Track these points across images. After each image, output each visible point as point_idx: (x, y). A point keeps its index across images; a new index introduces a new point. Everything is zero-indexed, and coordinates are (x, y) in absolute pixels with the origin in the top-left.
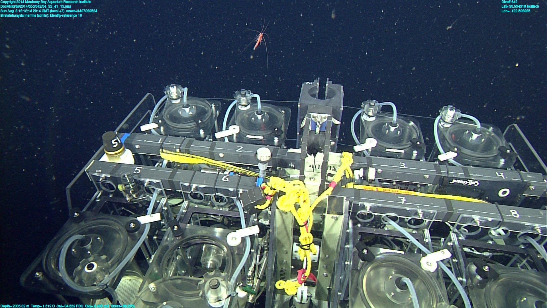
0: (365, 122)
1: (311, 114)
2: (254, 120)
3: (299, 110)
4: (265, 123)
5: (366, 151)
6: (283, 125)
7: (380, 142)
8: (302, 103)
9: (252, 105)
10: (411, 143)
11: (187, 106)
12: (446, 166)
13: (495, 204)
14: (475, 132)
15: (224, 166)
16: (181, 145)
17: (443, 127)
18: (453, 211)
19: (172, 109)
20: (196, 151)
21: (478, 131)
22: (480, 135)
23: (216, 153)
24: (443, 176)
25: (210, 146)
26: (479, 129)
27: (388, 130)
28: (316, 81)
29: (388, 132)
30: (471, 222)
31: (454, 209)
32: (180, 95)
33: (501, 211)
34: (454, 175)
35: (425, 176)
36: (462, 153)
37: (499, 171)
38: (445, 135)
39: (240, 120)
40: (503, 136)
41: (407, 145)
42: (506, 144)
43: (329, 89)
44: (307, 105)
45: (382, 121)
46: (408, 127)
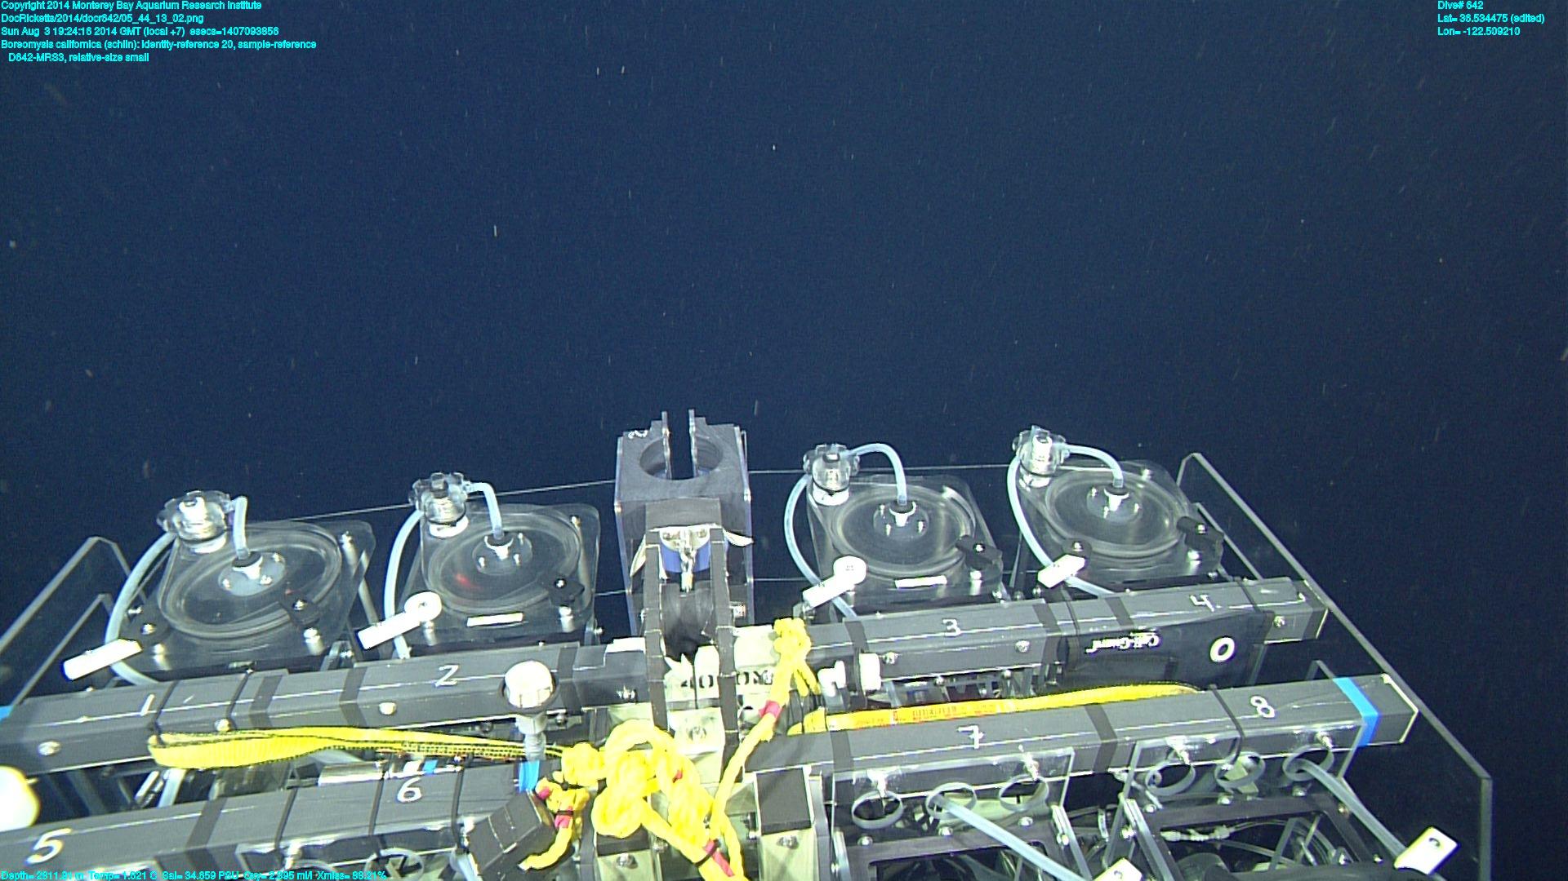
0: (821, 511)
1: (658, 533)
2: (486, 566)
3: (619, 521)
4: (521, 567)
5: (840, 598)
6: (582, 564)
7: (874, 565)
8: (625, 500)
9: (473, 515)
10: (961, 553)
11: (252, 558)
12: (1065, 603)
13: (1211, 690)
14: (1112, 490)
15: (403, 742)
16: (233, 705)
17: (1030, 487)
18: (1116, 737)
19: (195, 578)
20: (294, 711)
21: (1118, 487)
22: (1126, 496)
23: (368, 704)
24: (1066, 637)
25: (343, 684)
26: (1121, 480)
27: (890, 524)
28: (658, 422)
29: (892, 529)
30: (1166, 759)
31: (1116, 730)
32: (223, 522)
33: (1230, 709)
34: (1094, 627)
35: (1018, 644)
36: (1095, 553)
37: (1197, 592)
38: (1041, 511)
39: (439, 571)
40: (1177, 487)
41: (951, 558)
42: (1190, 507)
43: (701, 443)
44: (643, 504)
45: (869, 497)
46: (942, 505)
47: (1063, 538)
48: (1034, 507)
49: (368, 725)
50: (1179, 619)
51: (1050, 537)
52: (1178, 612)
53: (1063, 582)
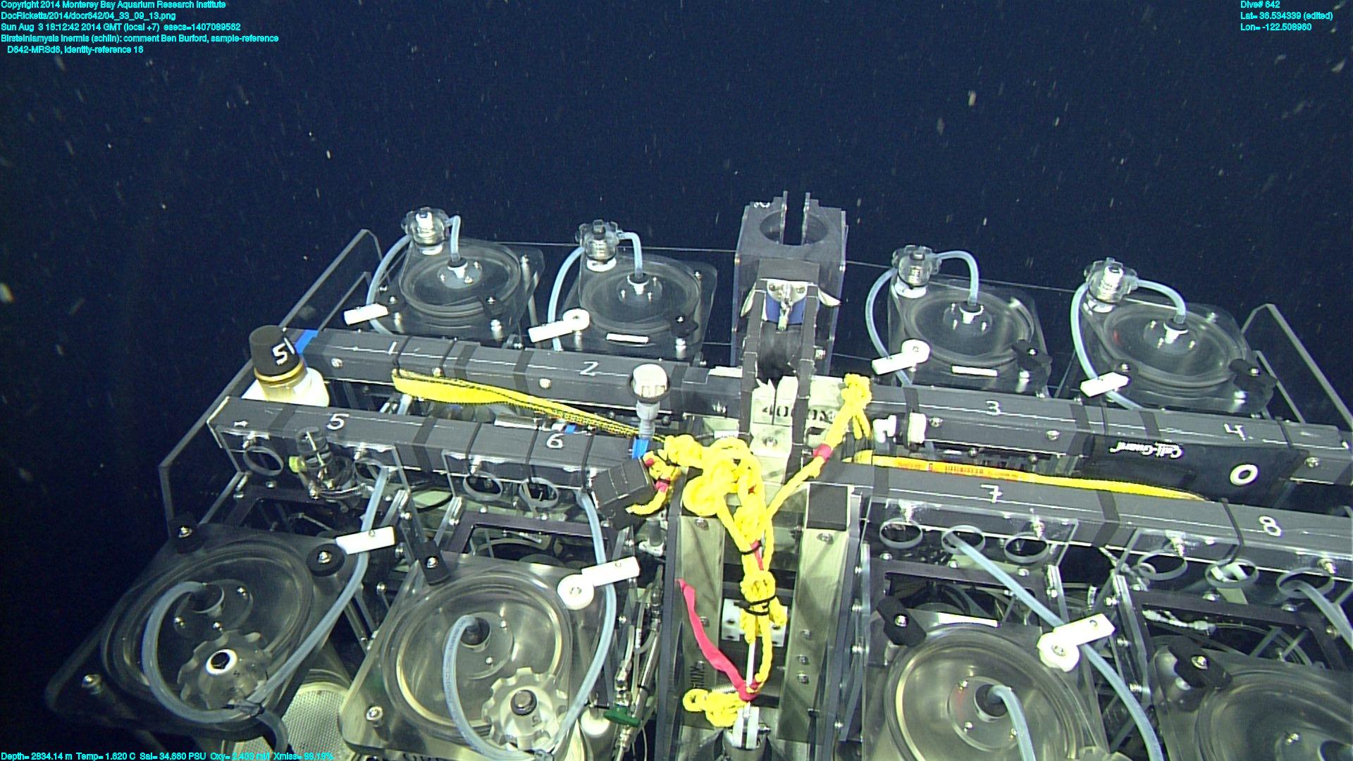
0: (900, 300)
1: (766, 282)
2: (626, 297)
3: (736, 270)
4: (652, 303)
5: (902, 372)
6: (698, 309)
7: (937, 351)
8: (745, 253)
9: (621, 258)
10: (1015, 353)
11: (460, 263)
12: (1100, 408)
13: (1222, 502)
14: (1172, 324)
15: (553, 409)
16: (444, 359)
17: (1093, 312)
18: (1119, 520)
19: (422, 271)
20: (482, 372)
21: (1178, 322)
22: (1185, 332)
23: (533, 377)
24: (1095, 435)
25: (517, 359)
26: (1183, 316)
27: (957, 319)
28: (779, 198)
29: (958, 324)
30: (1162, 548)
31: (1120, 514)
32: (442, 235)
33: (1236, 519)
34: (1121, 432)
35: (1049, 433)
36: (1141, 377)
37: (1232, 422)
38: (1098, 332)
39: (590, 295)
40: (1240, 333)
41: (1006, 357)
42: (1248, 353)
43: (812, 222)
44: (757, 258)
45: (943, 297)
46: (1007, 313)
47: (1112, 358)
48: (1092, 328)
49: (530, 392)
50: (1207, 441)
51: (1100, 355)
52: (1207, 435)
53: (1103, 394)
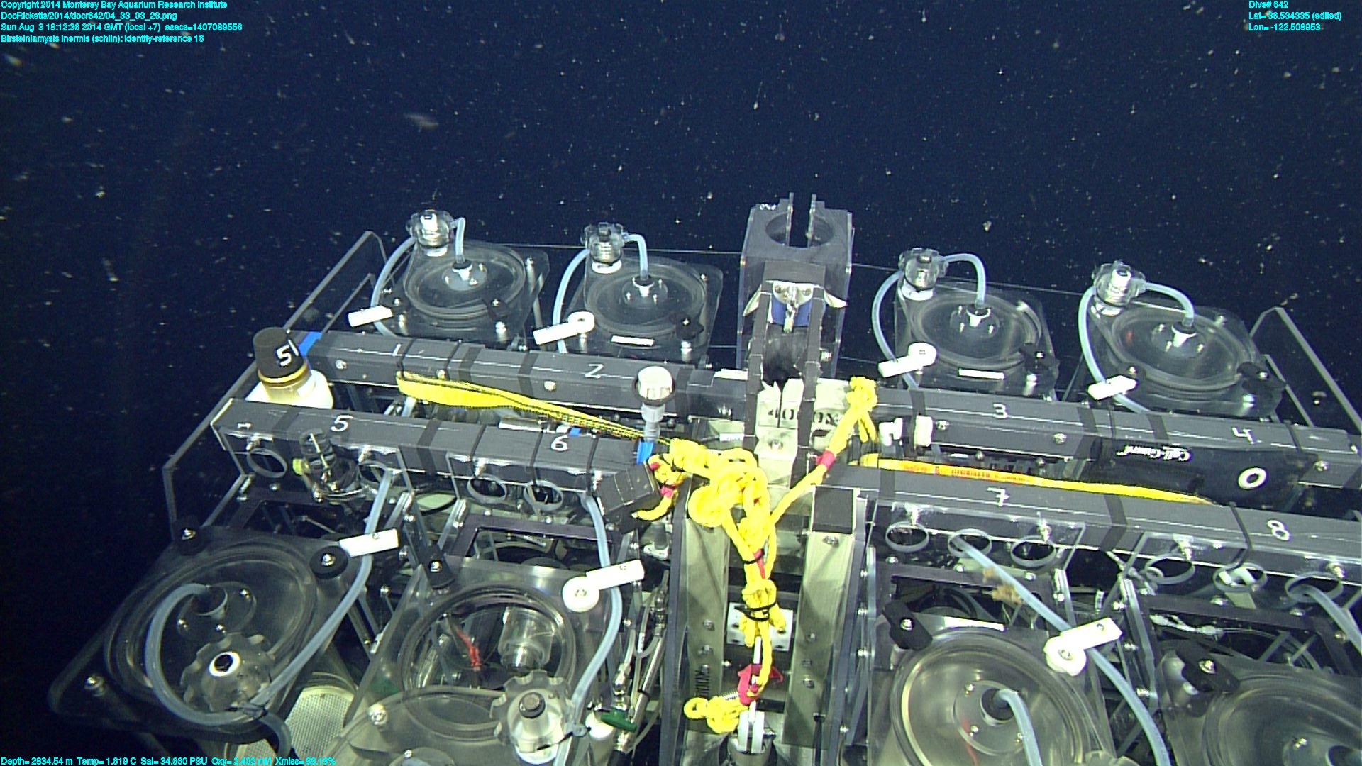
0: (906, 303)
1: (772, 284)
2: (631, 300)
3: (742, 272)
4: (658, 305)
5: (909, 374)
6: (703, 311)
7: (943, 353)
8: (750, 255)
9: (626, 261)
10: (1022, 356)
11: (464, 265)
12: (1108, 411)
13: (1230, 506)
14: (1179, 327)
15: (557, 413)
16: (448, 362)
17: (1101, 315)
18: (1126, 524)
19: (427, 273)
20: (488, 375)
21: (1186, 325)
22: (1194, 335)
23: (537, 380)
24: (1102, 438)
25: (522, 361)
26: (1191, 320)
27: (964, 322)
28: (785, 200)
29: (965, 327)
30: (1171, 552)
31: (1128, 518)
32: (447, 236)
33: (1245, 525)
34: (1129, 436)
35: (1056, 436)
36: (1149, 380)
37: (1240, 426)
38: (1106, 336)
39: (595, 298)
40: (1249, 336)
41: (1013, 360)
42: (1257, 357)
43: (818, 222)
44: (762, 261)
45: (950, 300)
46: (1015, 316)
47: (1120, 361)
48: (1100, 333)
49: (535, 395)
50: (1215, 444)
51: (1108, 360)
52: (1215, 439)
53: (1111, 398)
